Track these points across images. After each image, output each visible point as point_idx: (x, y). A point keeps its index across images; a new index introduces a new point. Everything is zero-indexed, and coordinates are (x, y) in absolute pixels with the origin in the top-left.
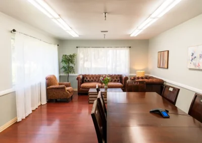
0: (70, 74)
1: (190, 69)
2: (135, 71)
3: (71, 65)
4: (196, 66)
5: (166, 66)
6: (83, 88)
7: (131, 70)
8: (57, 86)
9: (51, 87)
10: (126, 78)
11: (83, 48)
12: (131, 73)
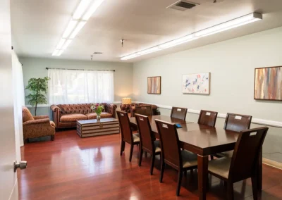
0: (38, 105)
1: (185, 94)
2: (121, 99)
3: (42, 92)
4: (190, 91)
5: (158, 92)
6: (63, 121)
7: (116, 98)
8: (33, 120)
9: (28, 122)
10: (115, 107)
11: (55, 70)
12: (115, 100)
